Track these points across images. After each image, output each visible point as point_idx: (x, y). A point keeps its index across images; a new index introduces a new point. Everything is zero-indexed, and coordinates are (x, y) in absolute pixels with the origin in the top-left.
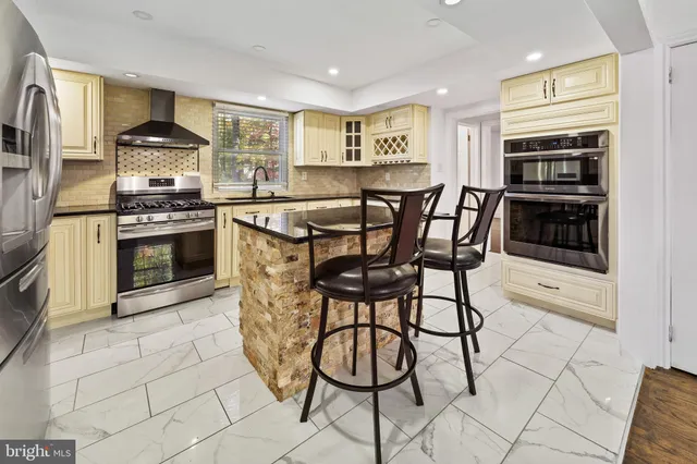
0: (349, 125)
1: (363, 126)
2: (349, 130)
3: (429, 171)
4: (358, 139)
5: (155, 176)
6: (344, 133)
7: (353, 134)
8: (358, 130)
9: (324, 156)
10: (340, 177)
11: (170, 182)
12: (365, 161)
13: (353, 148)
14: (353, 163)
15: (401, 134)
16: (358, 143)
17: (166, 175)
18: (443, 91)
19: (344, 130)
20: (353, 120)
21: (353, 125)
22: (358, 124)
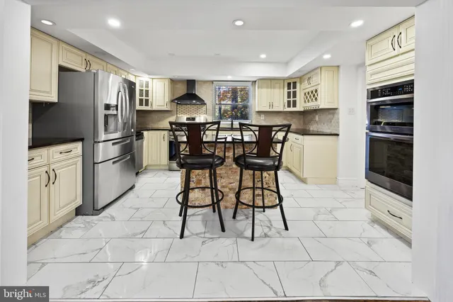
0: (289, 84)
1: (298, 85)
2: (289, 88)
3: (338, 114)
4: (295, 93)
5: (188, 117)
6: (286, 90)
7: (292, 90)
8: (295, 87)
9: (271, 105)
10: (289, 118)
11: (194, 119)
12: (299, 108)
13: (292, 99)
14: (292, 109)
15: (315, 88)
16: (295, 96)
17: (193, 116)
18: (327, 56)
19: (286, 88)
20: (291, 81)
21: (291, 84)
22: (295, 83)
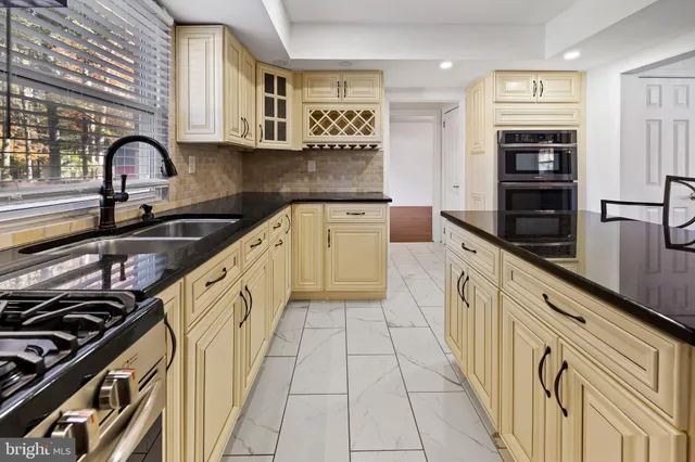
0: (269, 79)
1: (289, 87)
2: (269, 89)
4: (282, 106)
6: (262, 92)
7: (275, 96)
8: (282, 91)
12: (292, 143)
13: (276, 119)
14: (276, 144)
15: (363, 108)
16: (282, 112)
19: (261, 88)
20: (277, 73)
21: (275, 82)
22: (282, 82)
